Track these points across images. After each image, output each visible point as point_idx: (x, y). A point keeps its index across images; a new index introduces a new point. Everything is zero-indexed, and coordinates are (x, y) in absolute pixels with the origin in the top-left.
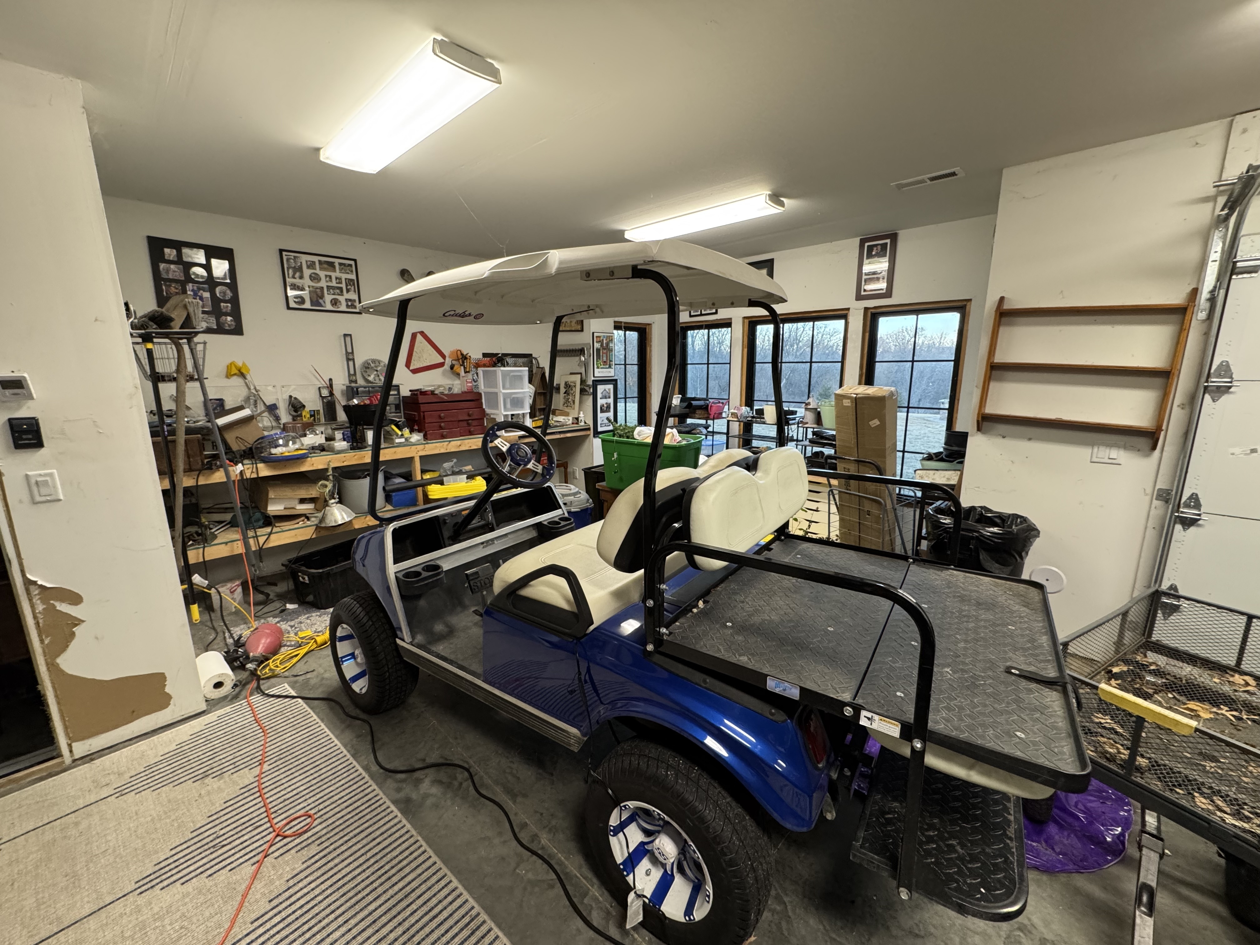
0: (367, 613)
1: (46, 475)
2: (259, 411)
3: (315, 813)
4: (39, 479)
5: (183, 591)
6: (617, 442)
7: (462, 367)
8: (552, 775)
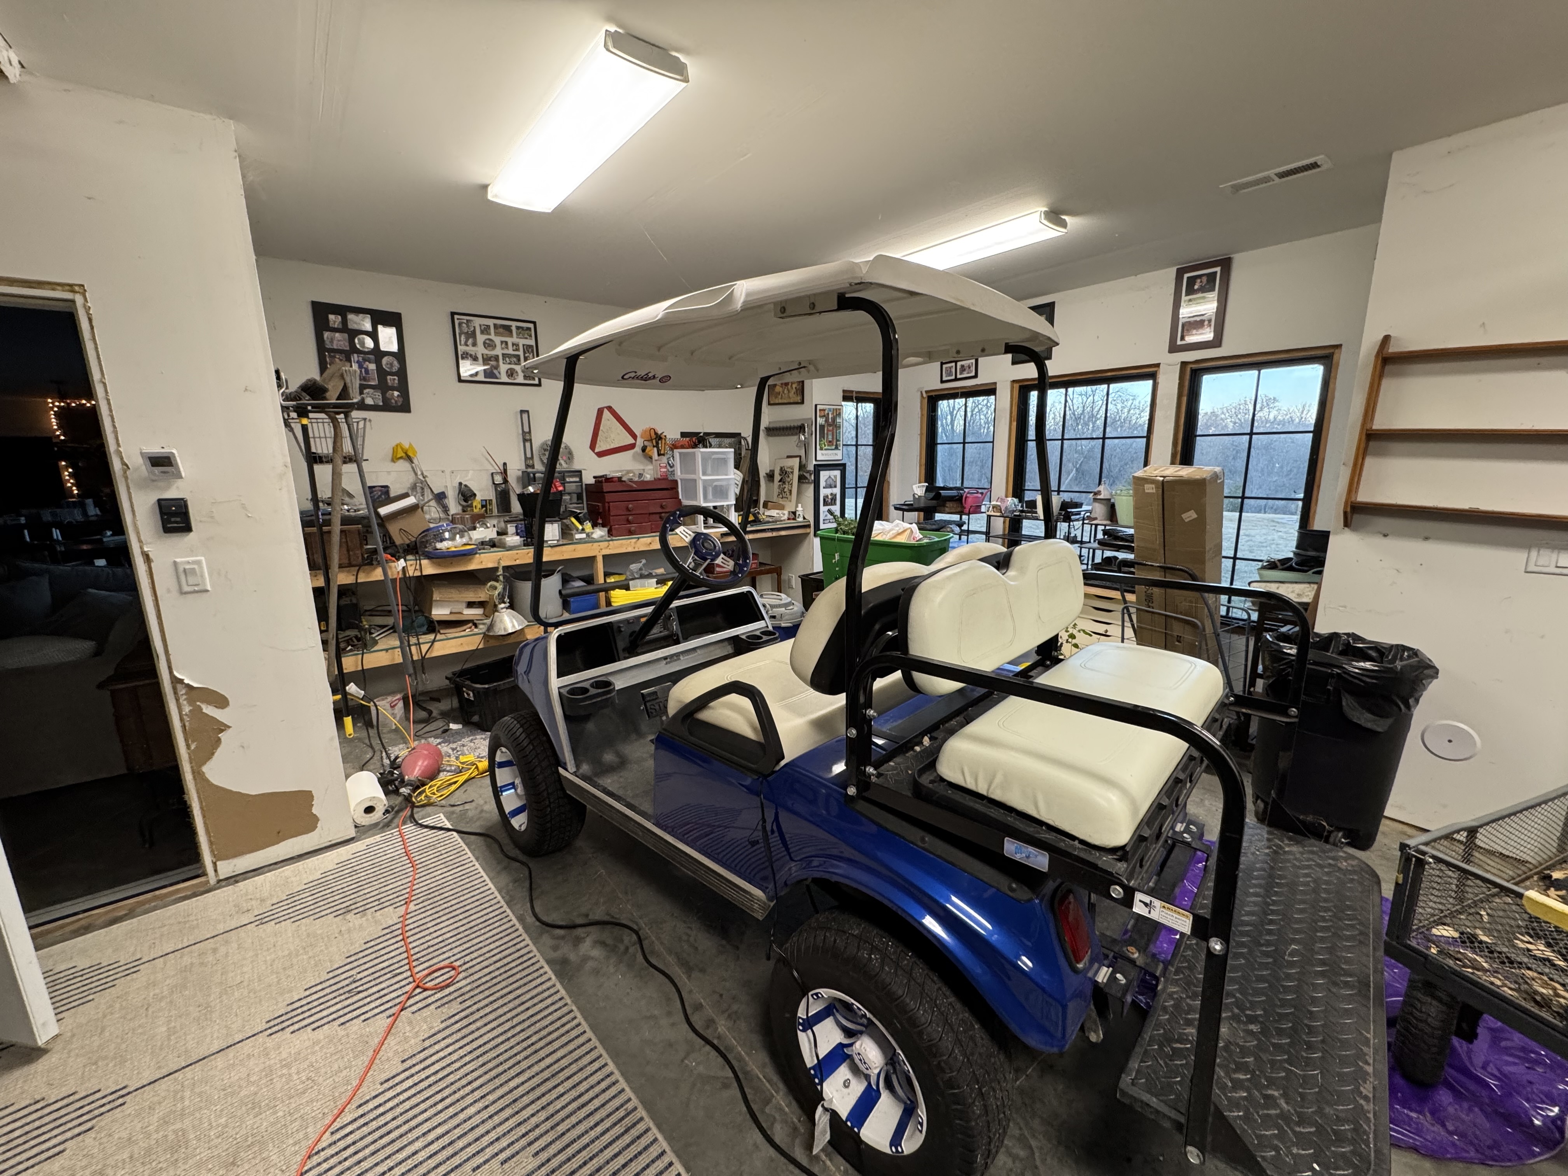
0: (528, 736)
1: (194, 562)
2: (426, 500)
3: (460, 966)
4: (187, 567)
5: (335, 703)
6: (839, 540)
7: (655, 449)
8: (737, 948)
